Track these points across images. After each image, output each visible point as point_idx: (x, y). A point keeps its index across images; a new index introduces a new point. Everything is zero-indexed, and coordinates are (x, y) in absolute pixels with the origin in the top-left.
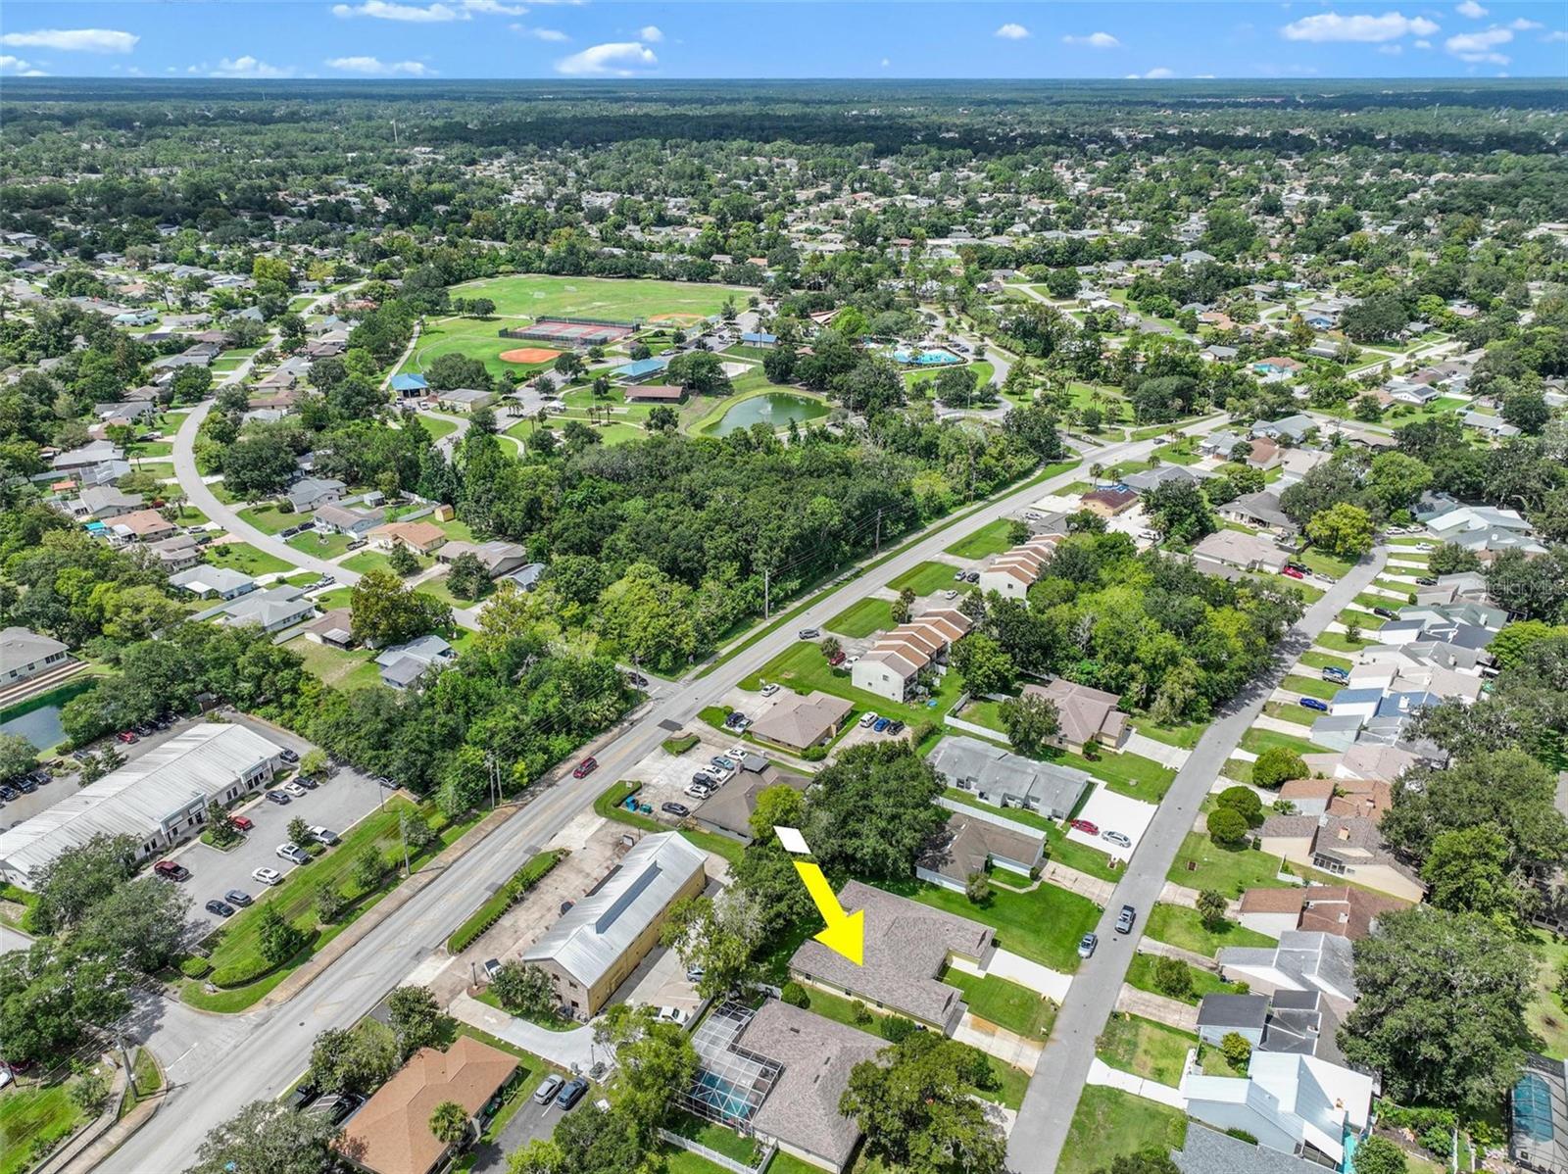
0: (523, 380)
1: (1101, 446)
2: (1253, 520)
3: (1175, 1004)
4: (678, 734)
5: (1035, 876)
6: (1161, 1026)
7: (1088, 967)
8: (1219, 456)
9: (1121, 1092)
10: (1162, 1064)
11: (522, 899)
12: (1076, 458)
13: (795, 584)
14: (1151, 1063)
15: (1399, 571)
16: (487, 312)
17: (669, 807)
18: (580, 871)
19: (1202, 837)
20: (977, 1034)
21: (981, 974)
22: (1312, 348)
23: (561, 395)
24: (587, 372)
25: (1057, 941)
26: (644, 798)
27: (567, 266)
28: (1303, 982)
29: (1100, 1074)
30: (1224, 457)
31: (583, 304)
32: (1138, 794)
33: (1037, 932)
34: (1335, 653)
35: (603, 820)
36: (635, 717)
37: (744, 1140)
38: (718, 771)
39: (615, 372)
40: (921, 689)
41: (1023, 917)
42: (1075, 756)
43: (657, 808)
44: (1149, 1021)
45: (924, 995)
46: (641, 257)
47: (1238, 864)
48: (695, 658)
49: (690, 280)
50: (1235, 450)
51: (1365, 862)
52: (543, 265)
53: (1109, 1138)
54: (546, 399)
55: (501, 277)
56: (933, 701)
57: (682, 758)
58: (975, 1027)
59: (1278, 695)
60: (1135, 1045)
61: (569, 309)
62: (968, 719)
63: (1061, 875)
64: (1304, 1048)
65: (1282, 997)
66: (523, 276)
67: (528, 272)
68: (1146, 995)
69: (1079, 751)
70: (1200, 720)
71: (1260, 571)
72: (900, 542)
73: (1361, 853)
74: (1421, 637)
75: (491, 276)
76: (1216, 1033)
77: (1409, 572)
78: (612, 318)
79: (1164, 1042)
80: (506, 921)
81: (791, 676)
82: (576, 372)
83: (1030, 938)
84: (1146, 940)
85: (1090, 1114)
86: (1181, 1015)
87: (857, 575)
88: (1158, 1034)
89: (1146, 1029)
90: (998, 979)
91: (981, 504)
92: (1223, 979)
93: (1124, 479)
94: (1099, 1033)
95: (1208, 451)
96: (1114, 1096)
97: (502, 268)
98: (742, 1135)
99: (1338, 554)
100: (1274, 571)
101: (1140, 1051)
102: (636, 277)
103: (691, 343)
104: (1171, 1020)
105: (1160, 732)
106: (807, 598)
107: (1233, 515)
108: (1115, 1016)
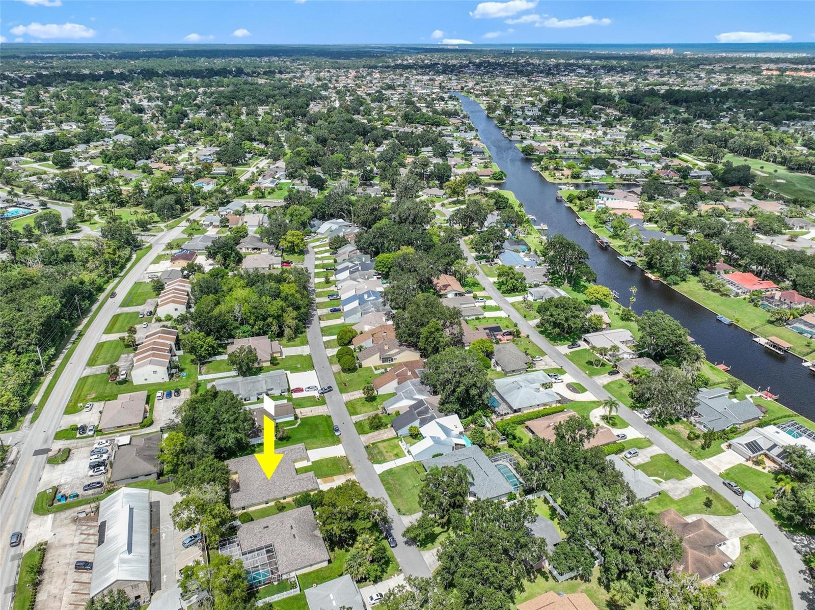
1: (155, 236)
2: (254, 249)
3: (382, 431)
4: (51, 454)
5: (296, 418)
6: (384, 441)
7: (343, 438)
8: (215, 227)
9: (391, 469)
10: (395, 451)
11: (41, 581)
12: (148, 245)
14: (391, 454)
15: (321, 252)
17: (88, 487)
18: (65, 546)
19: (339, 373)
20: (328, 484)
21: (310, 464)
22: (213, 172)
25: (325, 436)
28: (415, 399)
29: (379, 469)
30: (218, 226)
32: (304, 369)
33: (315, 437)
34: (326, 289)
35: (51, 516)
36: (11, 458)
37: (278, 584)
38: (101, 456)
40: (174, 371)
41: (306, 435)
42: (268, 367)
43: (80, 492)
44: (379, 442)
45: (302, 481)
47: (359, 376)
48: (20, 413)
50: (221, 222)
51: (399, 353)
53: (400, 485)
56: (184, 374)
57: (68, 463)
58: (325, 482)
59: (320, 312)
60: (381, 452)
62: (207, 373)
63: (305, 412)
64: (432, 418)
65: (412, 407)
68: (370, 435)
69: (268, 364)
70: (302, 333)
71: (274, 268)
72: (90, 311)
73: (396, 351)
74: (351, 273)
76: (405, 431)
77: (326, 251)
79: (389, 445)
80: (41, 597)
81: (94, 395)
83: (315, 440)
84: (353, 417)
85: (388, 483)
86: (387, 433)
87: (81, 335)
88: (385, 444)
89: (380, 445)
90: (318, 461)
91: (117, 280)
92: (389, 414)
93: (183, 247)
94: (367, 456)
96: (390, 472)
98: (276, 583)
99: (297, 253)
100: (279, 266)
101: (384, 453)
104: (385, 437)
105: (292, 343)
106: (62, 356)
107: (244, 249)
108: (367, 447)
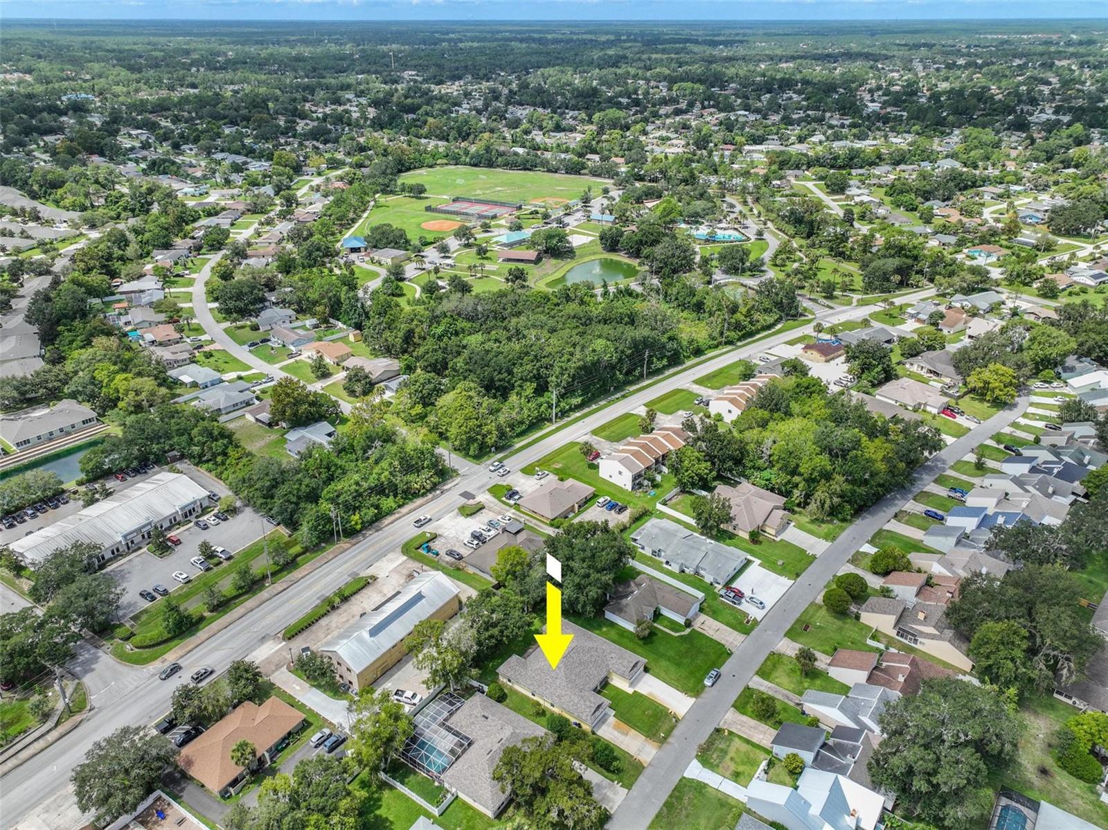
0: (432, 243)
1: (831, 308)
2: (931, 372)
3: (763, 727)
4: (471, 502)
5: (688, 624)
6: (748, 742)
7: (707, 695)
8: (919, 320)
9: (706, 785)
10: (741, 769)
11: (338, 608)
12: (811, 317)
13: (576, 401)
14: (733, 767)
15: (1034, 417)
16: (421, 192)
17: (450, 553)
18: (381, 592)
19: (820, 607)
20: (616, 733)
21: (630, 691)
22: (1019, 238)
23: (455, 255)
24: (476, 239)
25: (692, 673)
26: (436, 545)
27: (483, 161)
28: (858, 722)
29: (695, 771)
30: (923, 321)
31: (488, 189)
32: (782, 571)
33: (678, 665)
34: (964, 477)
35: (405, 558)
36: (446, 487)
37: (437, 787)
38: (489, 530)
39: (495, 239)
40: (646, 482)
41: (671, 653)
42: (743, 540)
43: (442, 553)
44: (740, 737)
45: (582, 702)
46: (536, 155)
47: (840, 629)
48: (496, 449)
49: (567, 173)
50: (931, 316)
51: (932, 637)
52: (468, 160)
53: (687, 817)
54: (443, 257)
55: (438, 168)
56: (653, 492)
57: (469, 519)
58: (616, 728)
59: (911, 506)
60: (726, 753)
61: (479, 192)
62: (673, 507)
63: (710, 627)
64: (841, 770)
65: (840, 731)
66: (453, 167)
67: (456, 164)
68: (745, 718)
69: (747, 536)
70: (844, 520)
71: (924, 411)
72: (663, 373)
73: (930, 630)
74: (1034, 470)
75: (431, 167)
76: (782, 751)
77: (1042, 418)
78: (503, 200)
79: (747, 754)
80: (323, 622)
81: (559, 466)
82: (468, 239)
83: (673, 668)
84: (757, 679)
85: (679, 799)
86: (764, 734)
87: (624, 397)
88: (745, 747)
89: (737, 743)
90: (641, 695)
91: (730, 347)
92: (803, 713)
93: (840, 335)
94: (702, 741)
95: (912, 316)
96: (700, 787)
97: (439, 162)
98: (436, 784)
99: (989, 401)
100: (935, 411)
101: (728, 757)
102: (530, 170)
103: (553, 220)
104: (756, 739)
105: (813, 527)
106: (586, 410)
107: (916, 366)
108: (718, 730)
